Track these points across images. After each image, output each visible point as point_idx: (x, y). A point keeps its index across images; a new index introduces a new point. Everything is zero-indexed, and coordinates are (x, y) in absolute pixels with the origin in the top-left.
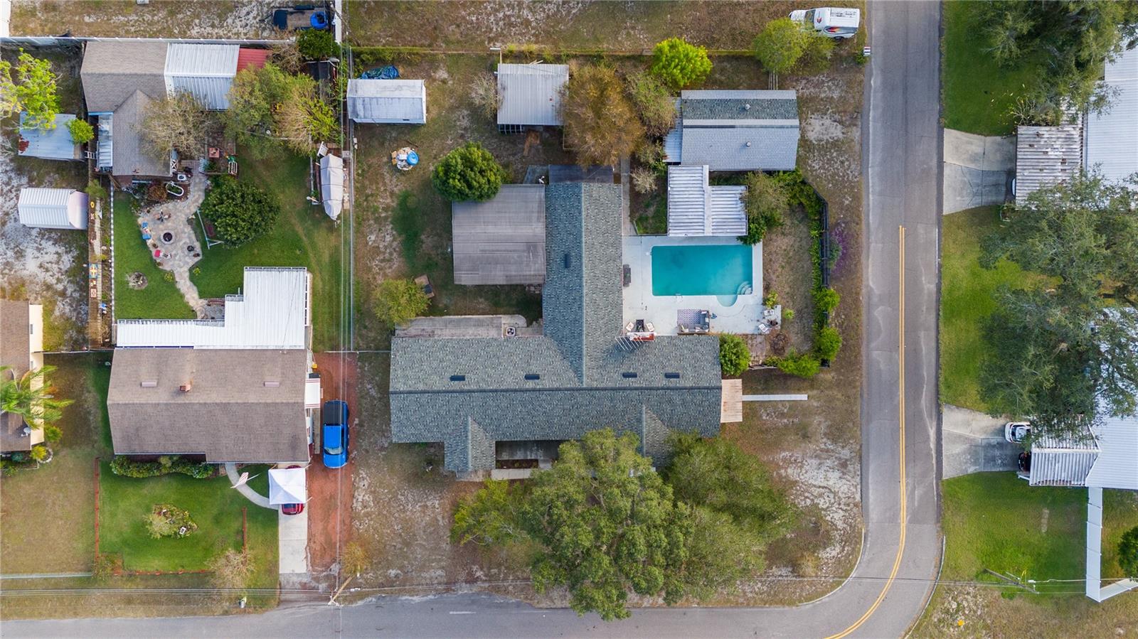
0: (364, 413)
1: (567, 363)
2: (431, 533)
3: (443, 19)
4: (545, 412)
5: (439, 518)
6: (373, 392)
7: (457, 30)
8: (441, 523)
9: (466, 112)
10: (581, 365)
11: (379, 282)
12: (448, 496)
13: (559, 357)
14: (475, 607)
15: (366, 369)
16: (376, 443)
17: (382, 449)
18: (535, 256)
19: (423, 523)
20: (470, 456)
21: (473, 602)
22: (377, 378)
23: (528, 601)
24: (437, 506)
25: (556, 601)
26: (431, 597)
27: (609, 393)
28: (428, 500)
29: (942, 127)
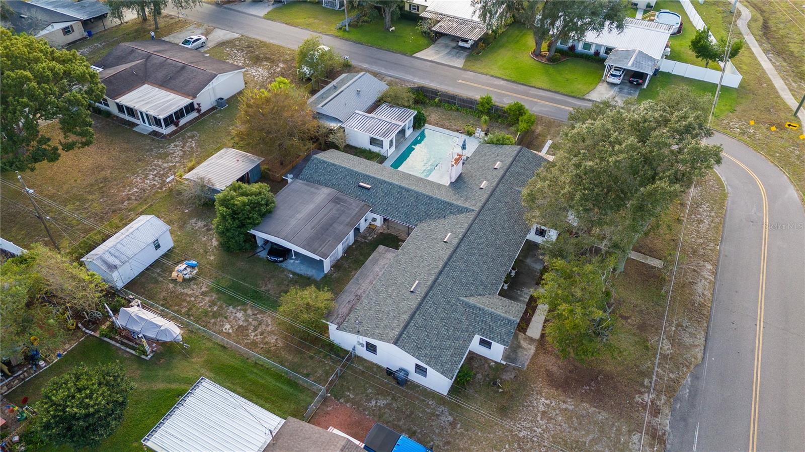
0: (401, 423)
1: (451, 217)
2: (580, 423)
3: (112, 206)
4: (487, 245)
5: (564, 406)
6: (382, 402)
7: (130, 201)
8: (571, 408)
9: (194, 220)
10: (457, 206)
11: (273, 341)
12: (539, 384)
13: (442, 221)
14: (691, 420)
15: (352, 396)
16: (442, 428)
17: (453, 425)
18: (345, 202)
19: (565, 426)
20: (503, 315)
21: (684, 419)
22: (370, 391)
23: (692, 366)
24: (548, 402)
25: (696, 343)
27: (492, 200)
28: (537, 407)
29: (411, 56)
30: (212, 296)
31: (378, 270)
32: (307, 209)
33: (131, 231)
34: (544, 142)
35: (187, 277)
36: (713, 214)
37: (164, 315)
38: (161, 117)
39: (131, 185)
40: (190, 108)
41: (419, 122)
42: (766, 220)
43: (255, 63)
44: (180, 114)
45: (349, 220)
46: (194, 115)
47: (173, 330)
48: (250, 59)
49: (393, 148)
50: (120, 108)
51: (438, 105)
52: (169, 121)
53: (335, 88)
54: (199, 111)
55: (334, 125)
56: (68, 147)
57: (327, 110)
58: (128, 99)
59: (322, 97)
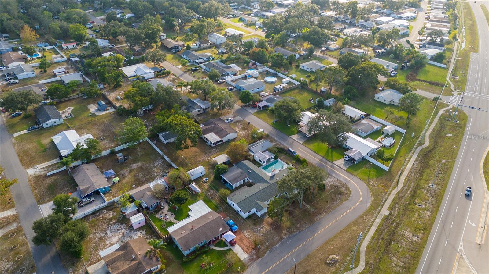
1: (264, 184)
3: (196, 162)
4: (269, 192)
6: (231, 215)
7: (199, 161)
8: (268, 228)
9: (211, 169)
10: (268, 182)
11: (217, 199)
12: (265, 223)
13: (262, 184)
14: (291, 238)
15: (227, 212)
17: (243, 223)
18: (243, 174)
22: (230, 213)
23: (300, 230)
24: (264, 226)
25: (306, 227)
26: (280, 243)
27: (277, 182)
28: (261, 226)
29: (289, 136)
30: (209, 187)
31: (243, 190)
32: (235, 173)
33: (198, 169)
35: (205, 181)
36: (338, 203)
37: (198, 187)
38: (213, 142)
39: (201, 158)
40: (220, 141)
41: (276, 158)
42: (352, 209)
43: (243, 130)
44: (217, 142)
45: (242, 178)
46: (221, 143)
47: (199, 190)
48: (243, 128)
49: (265, 163)
50: (205, 138)
51: (285, 154)
52: (214, 143)
53: (258, 143)
54: (222, 142)
55: (252, 154)
56: (191, 147)
57: (252, 149)
58: (206, 136)
59: (251, 146)
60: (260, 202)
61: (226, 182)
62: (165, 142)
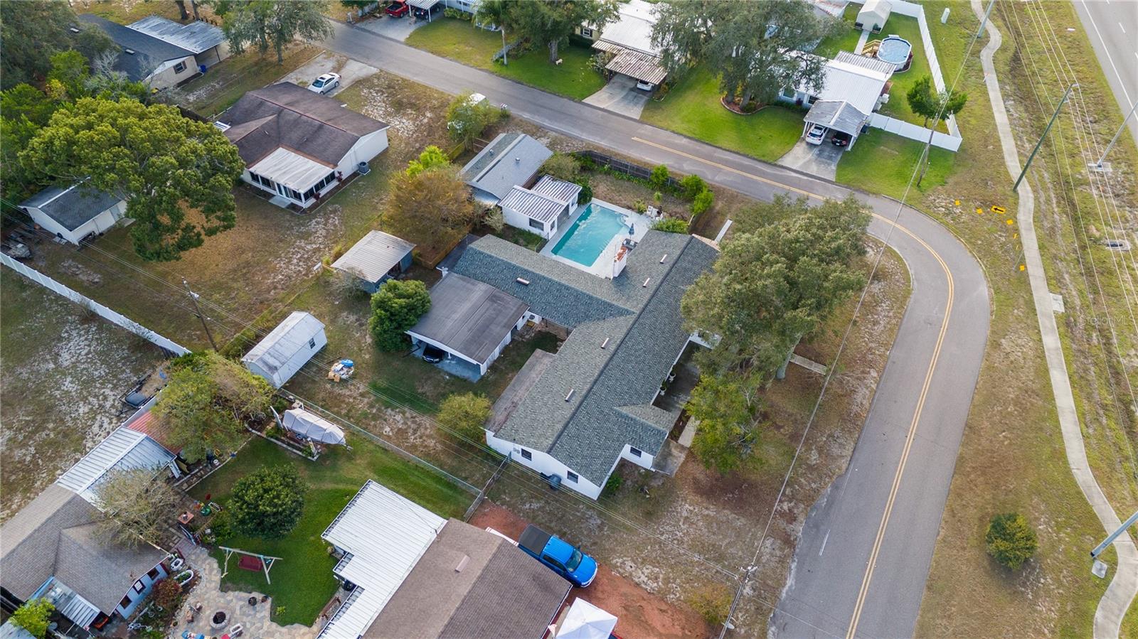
0: (553, 525)
1: (610, 319)
2: (719, 529)
3: (259, 295)
4: (645, 352)
5: (707, 512)
6: (535, 506)
7: (277, 291)
8: (712, 514)
9: (345, 314)
10: (618, 308)
11: (432, 445)
12: (686, 491)
13: (601, 323)
14: (822, 527)
15: (507, 499)
16: (591, 530)
17: (600, 527)
18: (502, 300)
19: (705, 530)
20: (653, 425)
21: (817, 526)
22: (524, 494)
23: (835, 477)
24: (691, 508)
25: (844, 454)
26: (794, 566)
27: (655, 300)
28: (681, 513)
29: (580, 102)
30: (370, 398)
31: (534, 376)
32: (463, 309)
33: (287, 329)
34: (722, 223)
35: (344, 377)
36: (891, 314)
37: (325, 417)
38: (302, 191)
39: (275, 271)
41: (584, 198)
42: (946, 323)
43: (398, 111)
45: (505, 320)
47: (335, 433)
48: (393, 104)
49: (555, 230)
50: (255, 177)
51: (607, 173)
53: (492, 155)
54: (339, 179)
55: (490, 203)
56: (211, 232)
57: (482, 185)
58: (261, 168)
59: (477, 168)
60: (636, 408)
61: (440, 354)
62: (74, 237)
